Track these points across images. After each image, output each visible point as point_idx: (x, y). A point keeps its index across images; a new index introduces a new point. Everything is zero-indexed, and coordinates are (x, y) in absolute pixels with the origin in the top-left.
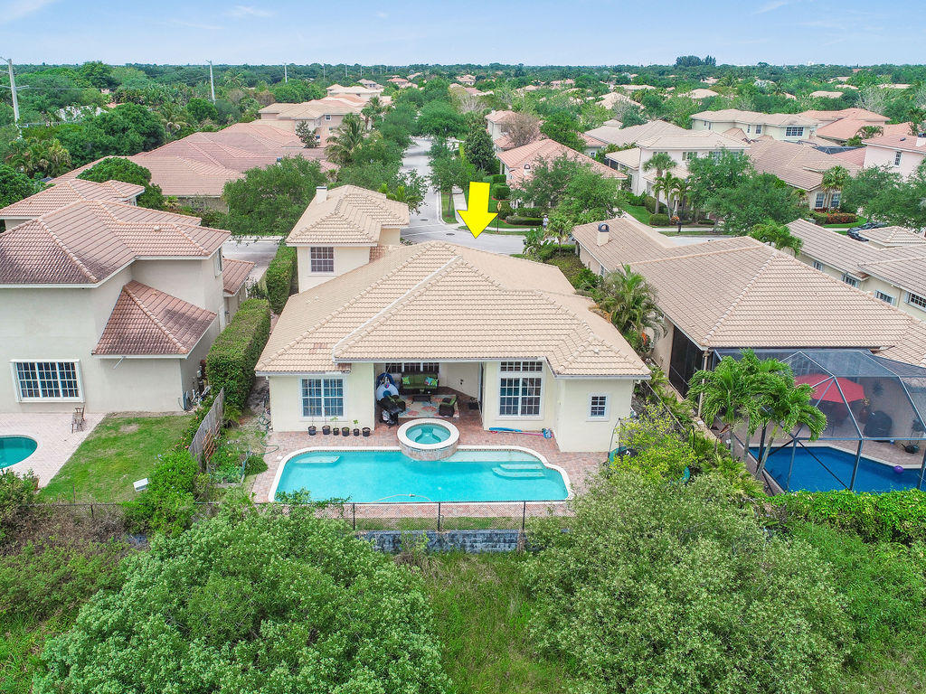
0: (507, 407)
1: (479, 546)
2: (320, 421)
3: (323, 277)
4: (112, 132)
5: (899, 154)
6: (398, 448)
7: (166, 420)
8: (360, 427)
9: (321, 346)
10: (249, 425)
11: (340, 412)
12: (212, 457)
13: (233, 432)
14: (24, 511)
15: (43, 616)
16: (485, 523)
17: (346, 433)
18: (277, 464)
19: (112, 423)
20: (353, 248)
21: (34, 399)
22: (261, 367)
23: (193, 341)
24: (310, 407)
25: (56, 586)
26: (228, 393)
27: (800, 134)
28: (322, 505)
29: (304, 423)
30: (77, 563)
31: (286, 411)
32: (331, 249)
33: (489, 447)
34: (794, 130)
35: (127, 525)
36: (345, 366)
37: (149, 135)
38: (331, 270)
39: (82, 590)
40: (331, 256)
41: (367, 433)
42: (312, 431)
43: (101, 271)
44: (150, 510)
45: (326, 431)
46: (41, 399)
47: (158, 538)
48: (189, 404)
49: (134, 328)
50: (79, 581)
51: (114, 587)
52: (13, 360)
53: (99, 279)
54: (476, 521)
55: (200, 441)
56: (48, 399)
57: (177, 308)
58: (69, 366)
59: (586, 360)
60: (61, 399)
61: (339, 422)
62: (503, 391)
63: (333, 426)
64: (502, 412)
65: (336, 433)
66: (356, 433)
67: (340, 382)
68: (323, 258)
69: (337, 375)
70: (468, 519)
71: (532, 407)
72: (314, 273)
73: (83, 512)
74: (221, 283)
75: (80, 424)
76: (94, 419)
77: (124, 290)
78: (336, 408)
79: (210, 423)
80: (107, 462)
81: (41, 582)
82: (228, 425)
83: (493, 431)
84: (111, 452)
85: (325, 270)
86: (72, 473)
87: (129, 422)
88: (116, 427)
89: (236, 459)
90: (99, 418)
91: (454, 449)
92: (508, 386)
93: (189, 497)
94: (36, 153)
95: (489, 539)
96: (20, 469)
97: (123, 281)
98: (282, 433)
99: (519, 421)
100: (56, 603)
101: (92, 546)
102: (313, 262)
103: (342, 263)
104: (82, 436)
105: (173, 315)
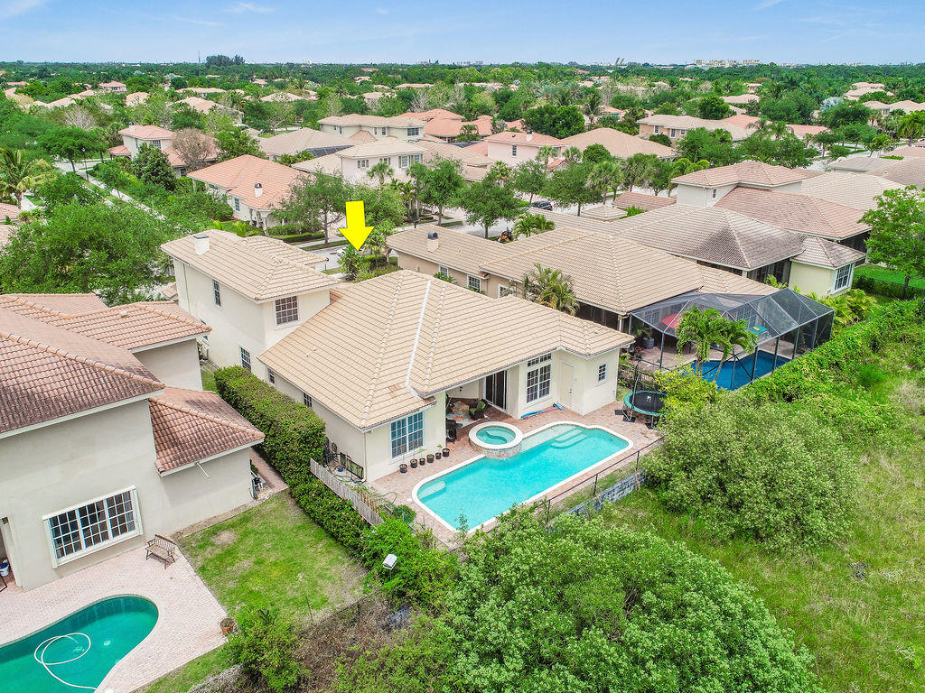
0: (531, 394)
2: (407, 458)
3: (288, 328)
5: (514, 147)
6: (482, 456)
8: (441, 450)
9: (396, 388)
11: (422, 443)
17: (430, 459)
21: (74, 556)
22: (365, 423)
24: (398, 448)
27: (417, 134)
29: (394, 464)
32: (295, 298)
33: (536, 431)
34: (413, 131)
38: (296, 318)
40: (295, 305)
41: (446, 453)
42: (404, 469)
45: (414, 464)
46: (84, 552)
52: (44, 517)
58: (122, 498)
60: (111, 541)
62: (529, 383)
63: (418, 457)
64: (528, 400)
65: (422, 463)
66: (439, 457)
67: (421, 416)
68: (288, 309)
71: (548, 388)
72: (280, 326)
78: (418, 440)
83: (525, 418)
85: (290, 320)
92: (531, 378)
99: (541, 404)
102: (278, 315)
103: (304, 310)
105: (197, 405)
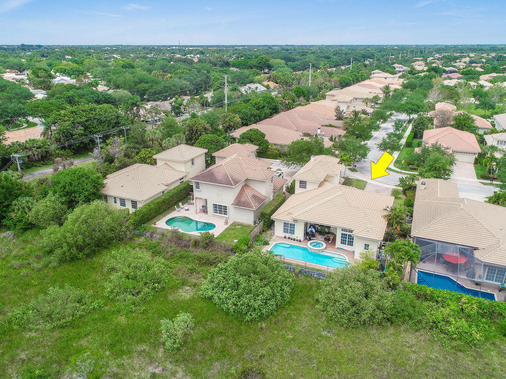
0: (343, 242)
1: (315, 276)
2: (288, 235)
3: (303, 190)
4: (258, 109)
6: (306, 247)
7: (248, 226)
8: (298, 239)
9: (291, 214)
10: (269, 232)
11: (294, 233)
12: (257, 238)
13: (264, 233)
14: (210, 242)
15: (212, 265)
16: (318, 270)
17: (294, 240)
18: (272, 244)
19: (235, 224)
20: (313, 183)
21: (216, 214)
22: (273, 217)
23: (258, 205)
24: (285, 231)
25: (215, 259)
26: (265, 222)
28: (276, 255)
29: (283, 235)
30: (219, 255)
31: (279, 230)
32: (306, 182)
33: (334, 253)
35: (232, 250)
36: (295, 221)
37: (273, 109)
38: (306, 188)
39: (220, 261)
40: (306, 184)
41: (300, 241)
42: (285, 237)
43: (236, 182)
44: (237, 247)
45: (289, 238)
46: (218, 214)
47: (237, 254)
48: (255, 222)
49: (243, 199)
50: (219, 259)
51: (226, 262)
52: (212, 203)
53: (235, 185)
54: (317, 269)
55: (253, 234)
56: (220, 215)
57: (257, 194)
58: (226, 207)
59: (364, 232)
60: (223, 215)
61: (293, 236)
62: (342, 237)
63: (291, 237)
64: (341, 243)
65: (292, 239)
66: (297, 241)
67: (294, 225)
68: (303, 184)
69: (293, 223)
70: (314, 268)
71: (351, 243)
72: (300, 188)
73: (223, 245)
74: (272, 187)
75: (226, 223)
76: (230, 222)
77: (243, 187)
78: (292, 232)
79: (257, 230)
80: (231, 234)
81: (213, 257)
82: (263, 231)
83: (338, 248)
84: (233, 232)
85: (304, 188)
86: (223, 235)
87: (239, 225)
88: (235, 226)
89: (262, 240)
90: (231, 222)
91: (323, 251)
92: (343, 236)
93: (246, 246)
94: (230, 120)
95: (318, 274)
96: (211, 232)
97: (243, 185)
98: (277, 236)
99: (346, 247)
100: (214, 263)
101: (223, 252)
102: (300, 185)
103: (309, 187)
104: (226, 226)
105: (255, 197)
